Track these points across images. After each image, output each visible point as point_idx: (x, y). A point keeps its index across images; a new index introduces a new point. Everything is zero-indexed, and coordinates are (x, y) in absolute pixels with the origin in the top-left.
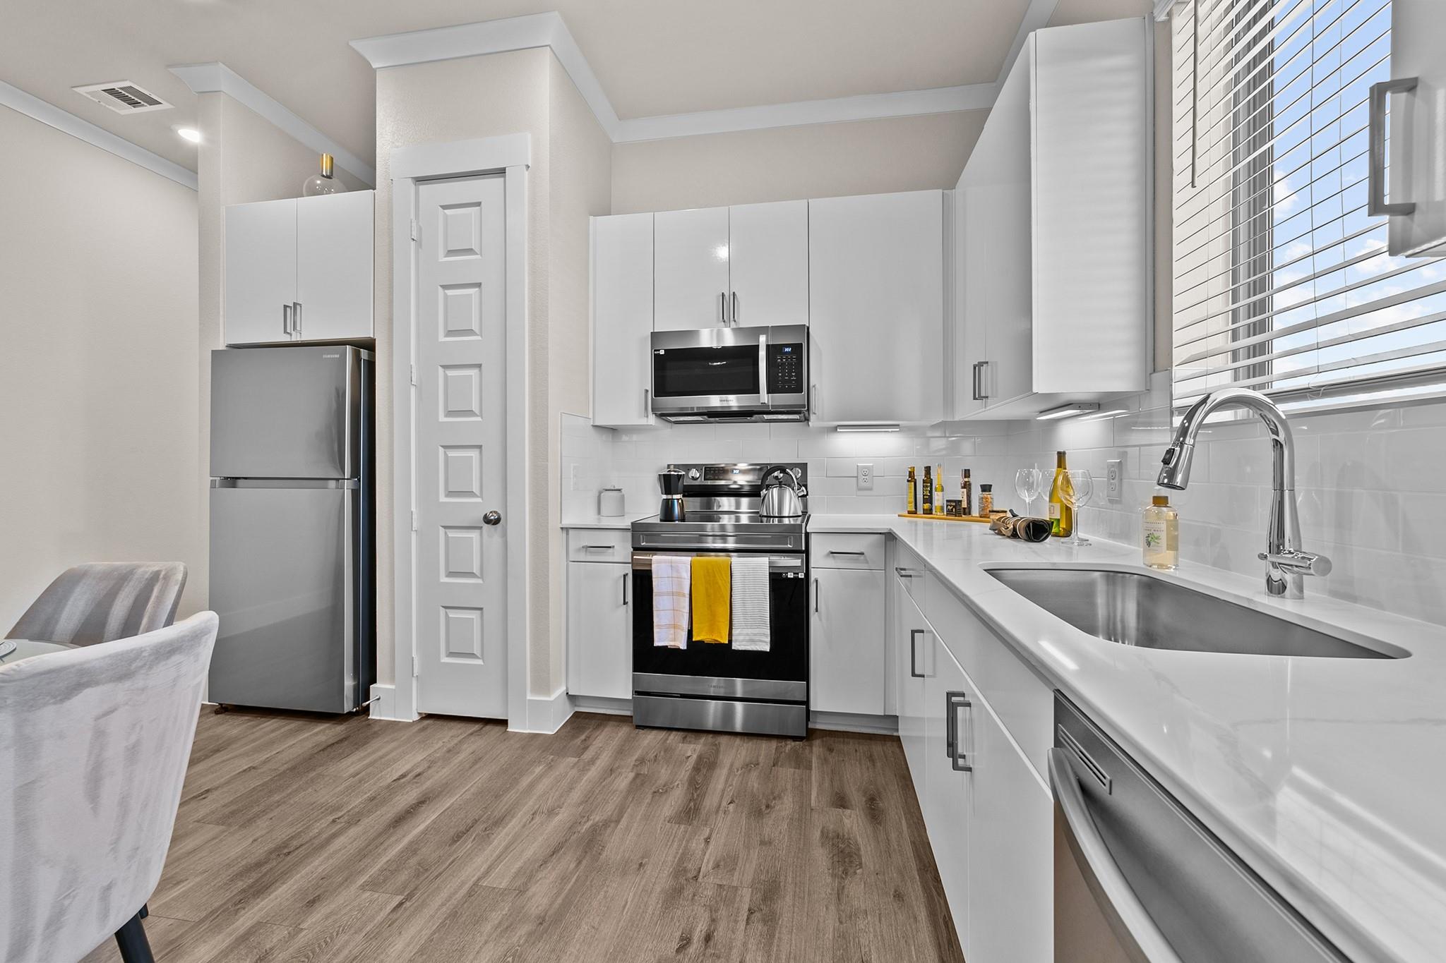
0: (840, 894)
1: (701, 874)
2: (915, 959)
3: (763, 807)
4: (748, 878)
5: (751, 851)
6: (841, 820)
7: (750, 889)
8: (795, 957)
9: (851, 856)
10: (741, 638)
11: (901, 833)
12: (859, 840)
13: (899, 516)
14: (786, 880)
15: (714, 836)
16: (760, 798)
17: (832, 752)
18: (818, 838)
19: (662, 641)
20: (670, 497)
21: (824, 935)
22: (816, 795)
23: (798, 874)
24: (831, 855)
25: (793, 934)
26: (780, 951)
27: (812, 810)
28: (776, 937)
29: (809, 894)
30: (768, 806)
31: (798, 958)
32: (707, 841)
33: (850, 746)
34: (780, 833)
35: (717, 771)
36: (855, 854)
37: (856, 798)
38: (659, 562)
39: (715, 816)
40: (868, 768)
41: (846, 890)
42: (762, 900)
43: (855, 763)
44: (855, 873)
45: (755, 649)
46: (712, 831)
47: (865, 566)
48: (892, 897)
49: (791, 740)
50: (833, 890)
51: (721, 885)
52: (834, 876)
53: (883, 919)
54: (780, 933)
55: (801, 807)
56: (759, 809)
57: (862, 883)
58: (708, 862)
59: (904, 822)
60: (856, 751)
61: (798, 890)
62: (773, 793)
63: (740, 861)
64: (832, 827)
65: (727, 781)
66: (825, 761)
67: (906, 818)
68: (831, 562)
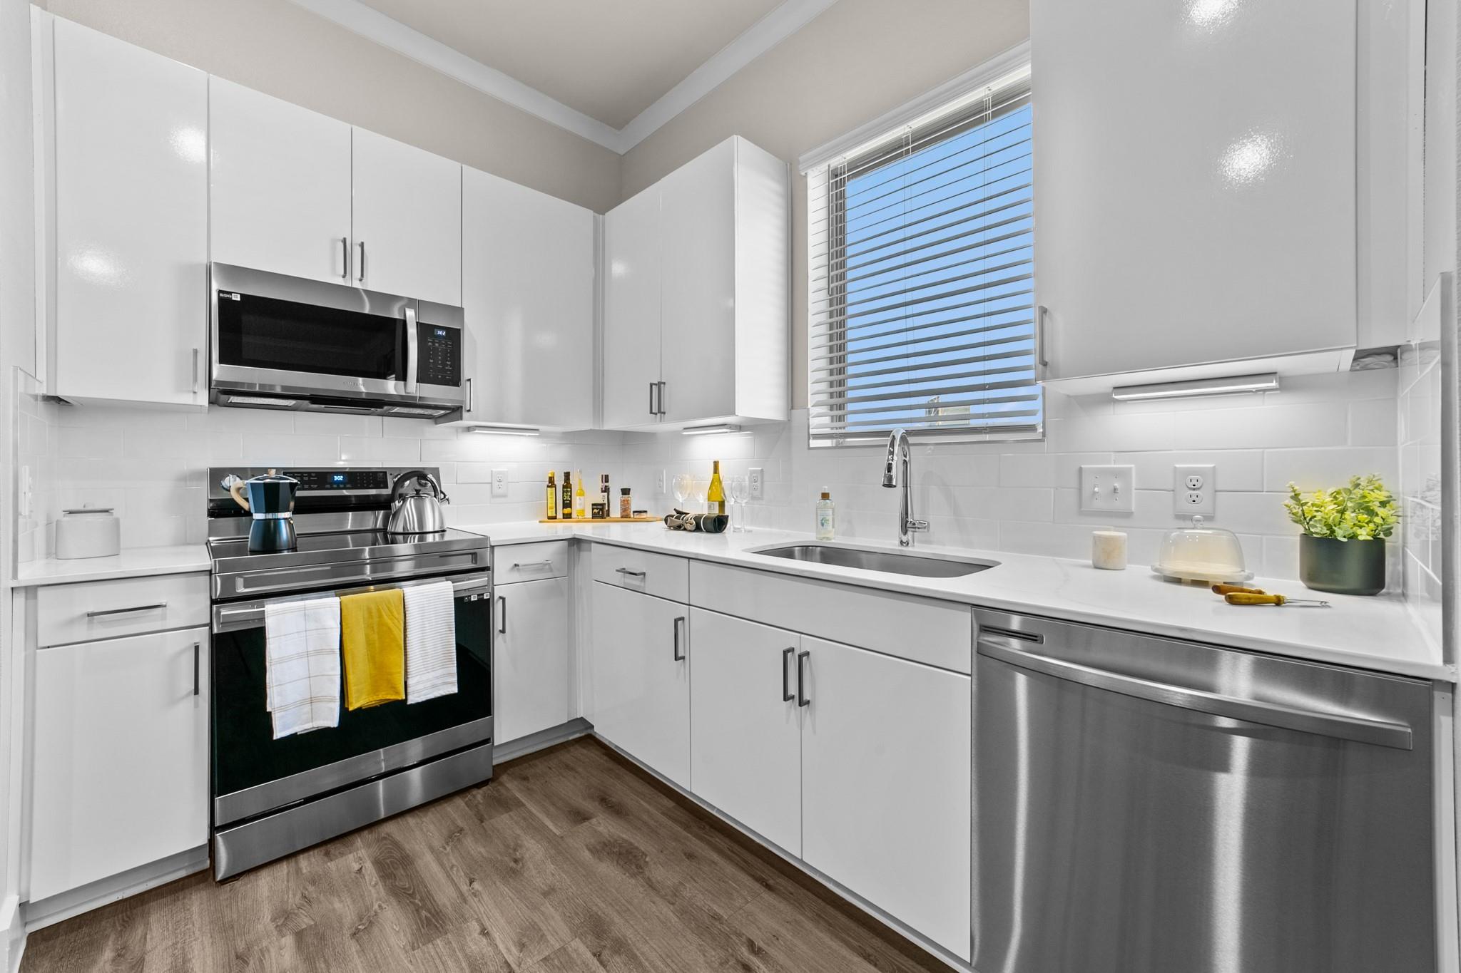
0: (651, 885)
1: (513, 966)
2: (738, 887)
3: (512, 864)
4: (564, 931)
5: (543, 909)
6: (596, 831)
7: (577, 939)
8: (667, 955)
9: (631, 853)
10: (420, 687)
11: (648, 812)
12: (624, 836)
13: (540, 522)
14: (599, 908)
15: (487, 924)
16: (499, 858)
17: (528, 780)
18: (591, 857)
19: (289, 728)
20: (270, 516)
21: (670, 922)
22: (552, 824)
23: (604, 895)
24: (615, 862)
25: (649, 941)
26: (653, 961)
27: (562, 837)
28: (639, 955)
29: (631, 904)
30: (516, 861)
31: (670, 954)
32: (484, 932)
33: (540, 767)
34: (553, 875)
35: (420, 864)
36: (632, 849)
37: (589, 806)
38: (278, 613)
39: (467, 906)
40: (575, 778)
41: (654, 880)
42: (597, 939)
43: (560, 779)
44: (647, 862)
45: (439, 695)
46: (479, 921)
47: (550, 575)
48: (687, 860)
49: (476, 789)
50: (643, 886)
51: (545, 958)
52: (633, 876)
53: (696, 879)
54: (638, 950)
55: (549, 842)
56: (511, 869)
57: (659, 865)
58: (508, 950)
59: (642, 802)
60: (550, 768)
61: (618, 908)
62: (507, 846)
63: (541, 924)
64: (592, 841)
65: (442, 865)
66: (529, 792)
67: (642, 799)
68: (516, 576)
